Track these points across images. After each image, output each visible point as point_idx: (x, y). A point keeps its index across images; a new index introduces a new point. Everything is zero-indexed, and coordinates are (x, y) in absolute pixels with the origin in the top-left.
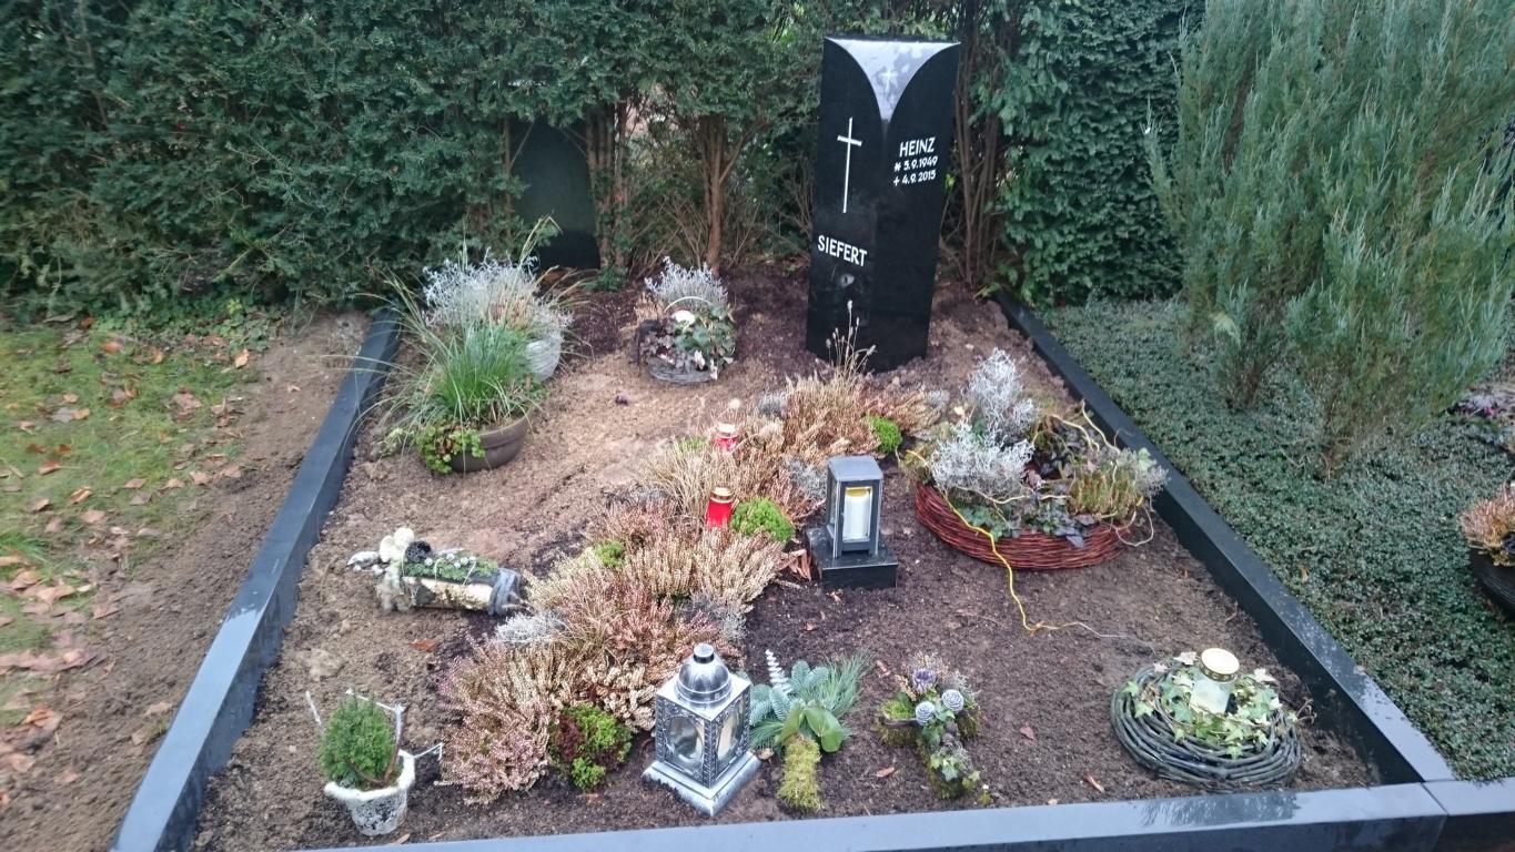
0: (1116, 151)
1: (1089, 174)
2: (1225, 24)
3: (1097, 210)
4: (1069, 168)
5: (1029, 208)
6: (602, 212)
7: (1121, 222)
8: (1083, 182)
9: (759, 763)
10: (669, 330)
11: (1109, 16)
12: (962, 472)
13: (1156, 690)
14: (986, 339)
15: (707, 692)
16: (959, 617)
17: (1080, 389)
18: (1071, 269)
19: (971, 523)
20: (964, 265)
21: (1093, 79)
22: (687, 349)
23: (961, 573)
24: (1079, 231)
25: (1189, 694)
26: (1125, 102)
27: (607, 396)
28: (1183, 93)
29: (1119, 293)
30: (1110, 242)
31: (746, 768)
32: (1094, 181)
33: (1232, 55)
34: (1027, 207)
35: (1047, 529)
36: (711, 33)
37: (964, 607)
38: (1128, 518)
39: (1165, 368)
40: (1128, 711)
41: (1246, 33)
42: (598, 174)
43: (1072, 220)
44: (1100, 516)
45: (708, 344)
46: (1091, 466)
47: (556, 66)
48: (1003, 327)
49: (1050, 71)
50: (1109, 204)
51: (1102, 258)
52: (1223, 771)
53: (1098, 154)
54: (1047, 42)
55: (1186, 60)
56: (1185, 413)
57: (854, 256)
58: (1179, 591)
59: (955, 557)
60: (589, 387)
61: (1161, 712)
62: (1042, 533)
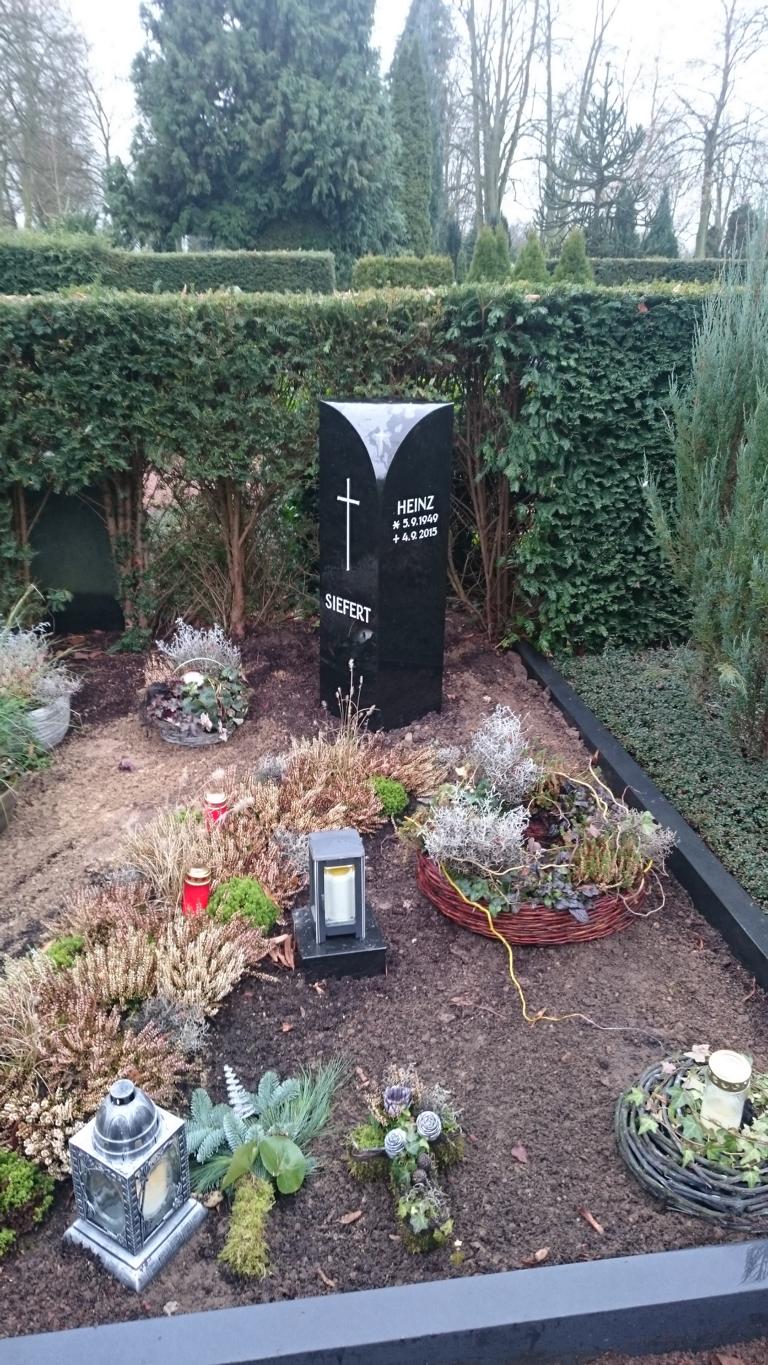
0: (622, 505)
1: (597, 527)
2: (712, 379)
3: (607, 561)
4: (576, 522)
5: (541, 562)
6: (124, 575)
7: (632, 573)
8: (592, 535)
9: (205, 1211)
10: (176, 692)
11: (605, 376)
12: (456, 842)
13: (663, 1098)
14: (505, 690)
15: (126, 1141)
16: (453, 1006)
17: (594, 741)
18: (586, 618)
19: (468, 897)
20: (485, 617)
21: (593, 437)
22: (194, 711)
23: (460, 953)
24: (591, 582)
25: (700, 1100)
26: (628, 457)
27: (112, 762)
28: (678, 447)
29: (635, 641)
30: (623, 592)
31: (186, 1221)
32: (602, 534)
33: (721, 409)
34: (539, 561)
35: (548, 902)
36: (214, 400)
37: (459, 995)
38: (636, 886)
39: (679, 717)
40: (632, 1124)
41: (733, 388)
42: (118, 539)
43: (584, 572)
44: (604, 887)
45: (214, 706)
46: (594, 831)
47: (59, 435)
48: (522, 678)
49: (551, 429)
50: (619, 556)
51: (616, 607)
52: (739, 1203)
53: (604, 508)
54: (547, 402)
55: (678, 414)
56: (699, 763)
57: (359, 614)
58: (694, 965)
59: (455, 933)
60: (95, 753)
61: (667, 1126)
62: (542, 907)
